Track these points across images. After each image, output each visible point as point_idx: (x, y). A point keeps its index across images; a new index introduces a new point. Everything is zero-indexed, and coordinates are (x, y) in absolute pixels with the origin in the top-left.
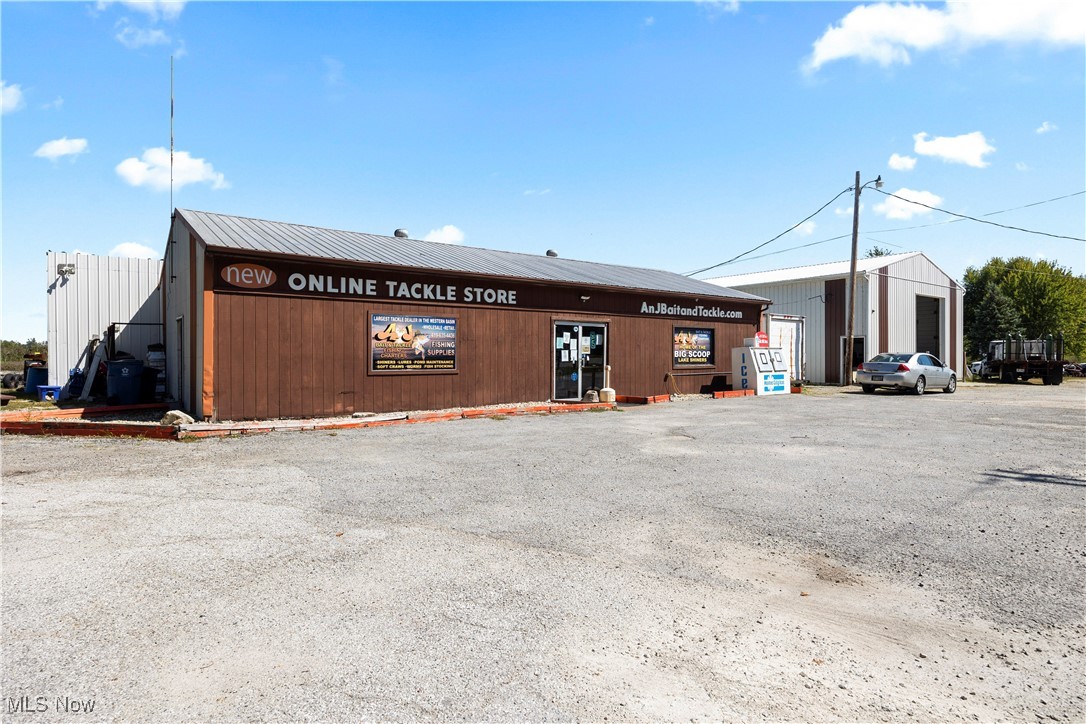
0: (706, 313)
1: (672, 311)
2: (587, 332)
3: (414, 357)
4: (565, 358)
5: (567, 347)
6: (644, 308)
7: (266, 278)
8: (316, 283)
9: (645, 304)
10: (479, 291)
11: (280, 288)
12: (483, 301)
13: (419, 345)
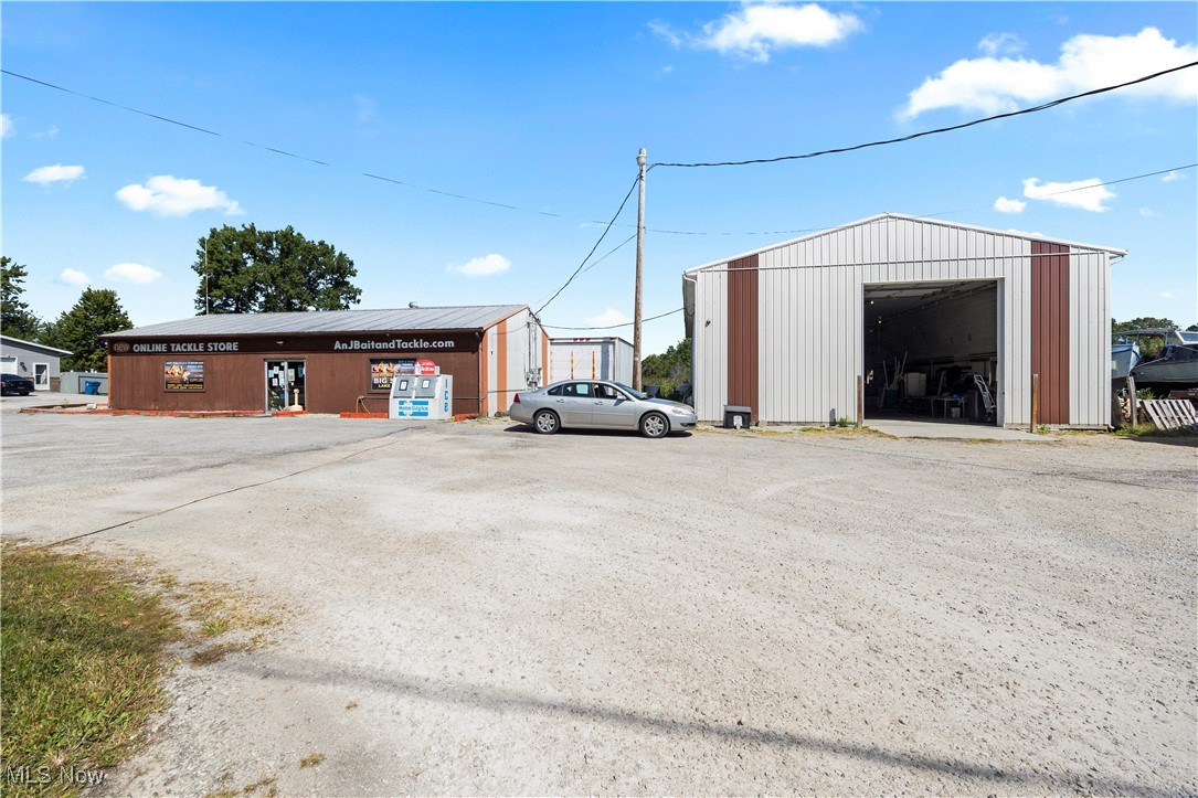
0: (406, 345)
1: (365, 346)
2: (290, 366)
3: (183, 383)
4: (275, 383)
5: (276, 376)
6: (337, 345)
7: (126, 347)
8: (143, 348)
9: (337, 343)
10: (216, 344)
11: (131, 352)
12: (219, 350)
13: (185, 376)
